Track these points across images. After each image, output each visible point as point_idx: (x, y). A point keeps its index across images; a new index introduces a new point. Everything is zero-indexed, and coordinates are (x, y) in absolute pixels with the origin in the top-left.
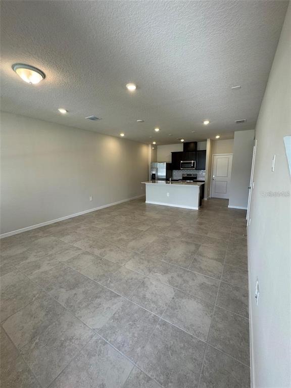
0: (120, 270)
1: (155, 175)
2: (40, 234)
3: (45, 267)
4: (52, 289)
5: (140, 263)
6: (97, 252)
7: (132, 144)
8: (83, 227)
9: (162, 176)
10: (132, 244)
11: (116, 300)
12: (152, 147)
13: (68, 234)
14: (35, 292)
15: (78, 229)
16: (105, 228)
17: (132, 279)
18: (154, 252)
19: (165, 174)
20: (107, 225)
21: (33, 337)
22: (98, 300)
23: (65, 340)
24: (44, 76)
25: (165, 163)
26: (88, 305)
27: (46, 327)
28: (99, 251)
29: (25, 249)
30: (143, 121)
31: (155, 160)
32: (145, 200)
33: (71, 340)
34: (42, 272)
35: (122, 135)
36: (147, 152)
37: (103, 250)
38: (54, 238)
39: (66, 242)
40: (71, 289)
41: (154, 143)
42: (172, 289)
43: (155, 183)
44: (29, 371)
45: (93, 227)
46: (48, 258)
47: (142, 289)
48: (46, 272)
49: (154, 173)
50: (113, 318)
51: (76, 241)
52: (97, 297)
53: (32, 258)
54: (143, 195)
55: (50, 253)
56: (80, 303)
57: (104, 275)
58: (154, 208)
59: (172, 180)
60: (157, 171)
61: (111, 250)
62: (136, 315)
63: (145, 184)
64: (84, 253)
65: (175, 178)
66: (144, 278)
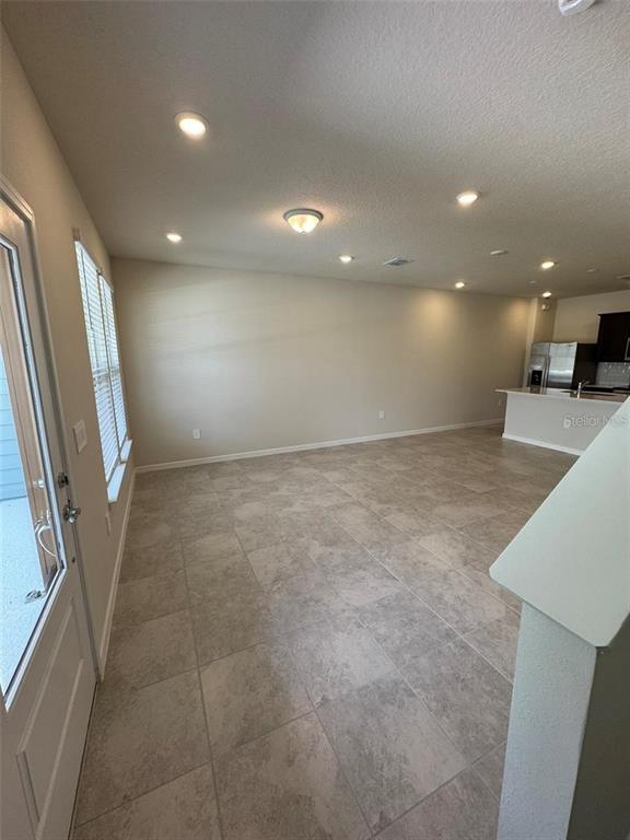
0: (408, 544)
1: (539, 373)
2: (297, 461)
3: (297, 508)
4: (303, 537)
5: (449, 545)
6: (376, 507)
7: (484, 303)
8: (360, 463)
9: (561, 377)
10: (444, 509)
11: (389, 583)
12: (540, 304)
13: (335, 469)
14: (283, 534)
15: (354, 465)
16: (398, 472)
17: (425, 564)
18: (486, 535)
19: (570, 372)
20: (403, 468)
21: (276, 580)
22: (362, 573)
23: (311, 599)
24: (320, 216)
25: (575, 344)
26: (346, 573)
27: (291, 576)
28: (380, 507)
29: (276, 478)
30: (506, 252)
31: (546, 336)
32: (501, 431)
33: (317, 601)
34: (295, 513)
35: (460, 285)
36: (524, 318)
37: (387, 506)
38: (314, 471)
39: (331, 480)
40: (326, 545)
41: (547, 295)
42: (504, 607)
43: (538, 393)
44: (269, 610)
45: (377, 466)
46: (303, 497)
47: (439, 584)
48: (298, 514)
49: (538, 368)
50: (379, 602)
51: (346, 483)
52: (360, 568)
53: (283, 491)
54: (499, 420)
55: (306, 490)
56: (337, 566)
57: (378, 543)
58: (522, 451)
59: (583, 389)
60: (547, 365)
61: (400, 510)
62: (416, 614)
63: (506, 394)
64: (353, 503)
65: (602, 383)
66: (450, 571)
